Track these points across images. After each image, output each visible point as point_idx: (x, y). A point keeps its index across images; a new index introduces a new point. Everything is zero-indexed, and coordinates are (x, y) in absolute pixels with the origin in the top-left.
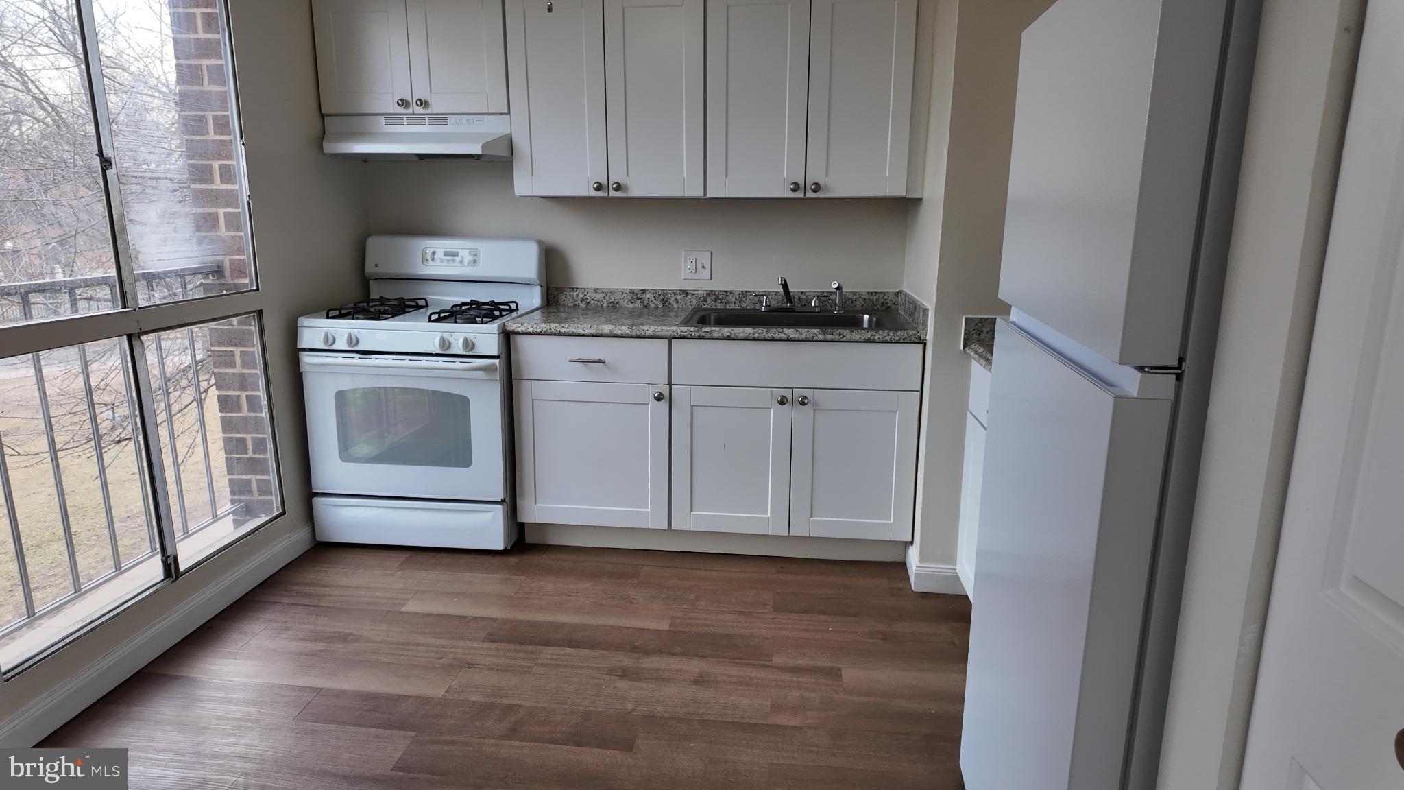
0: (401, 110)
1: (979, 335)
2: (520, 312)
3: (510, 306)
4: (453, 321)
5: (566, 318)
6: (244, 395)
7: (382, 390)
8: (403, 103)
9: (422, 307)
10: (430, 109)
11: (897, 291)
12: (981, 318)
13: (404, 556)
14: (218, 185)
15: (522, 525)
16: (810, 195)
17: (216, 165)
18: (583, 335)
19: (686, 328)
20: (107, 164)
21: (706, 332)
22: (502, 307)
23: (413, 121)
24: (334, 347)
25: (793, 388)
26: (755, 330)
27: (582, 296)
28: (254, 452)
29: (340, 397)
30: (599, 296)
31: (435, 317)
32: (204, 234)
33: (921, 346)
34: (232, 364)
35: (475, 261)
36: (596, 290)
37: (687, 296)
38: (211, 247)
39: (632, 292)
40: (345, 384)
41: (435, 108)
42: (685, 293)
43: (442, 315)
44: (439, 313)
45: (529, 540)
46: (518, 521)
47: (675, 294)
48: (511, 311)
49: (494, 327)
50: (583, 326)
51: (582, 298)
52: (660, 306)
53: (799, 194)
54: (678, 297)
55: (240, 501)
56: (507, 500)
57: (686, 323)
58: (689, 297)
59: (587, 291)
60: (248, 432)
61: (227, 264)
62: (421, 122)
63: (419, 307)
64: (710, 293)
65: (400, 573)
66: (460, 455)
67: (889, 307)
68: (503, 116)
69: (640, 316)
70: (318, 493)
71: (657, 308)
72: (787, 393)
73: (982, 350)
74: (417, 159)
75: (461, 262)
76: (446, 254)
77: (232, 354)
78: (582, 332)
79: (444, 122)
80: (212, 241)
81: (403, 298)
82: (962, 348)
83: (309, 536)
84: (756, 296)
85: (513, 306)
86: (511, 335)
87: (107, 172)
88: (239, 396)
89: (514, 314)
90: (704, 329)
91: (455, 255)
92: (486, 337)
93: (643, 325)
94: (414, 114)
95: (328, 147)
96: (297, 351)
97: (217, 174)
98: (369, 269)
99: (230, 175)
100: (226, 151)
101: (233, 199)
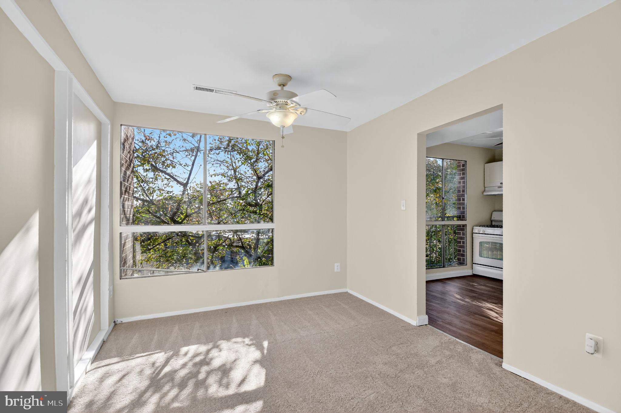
0: (501, 185)
6: (462, 241)
8: (501, 183)
14: (461, 202)
17: (462, 198)
24: (480, 233)
29: (481, 243)
32: (458, 210)
38: (458, 212)
40: (481, 240)
61: (462, 216)
70: (474, 263)
83: (472, 272)
95: (485, 194)
96: (473, 233)
97: (461, 199)
98: (493, 219)
99: (464, 200)
100: (463, 195)
101: (463, 204)
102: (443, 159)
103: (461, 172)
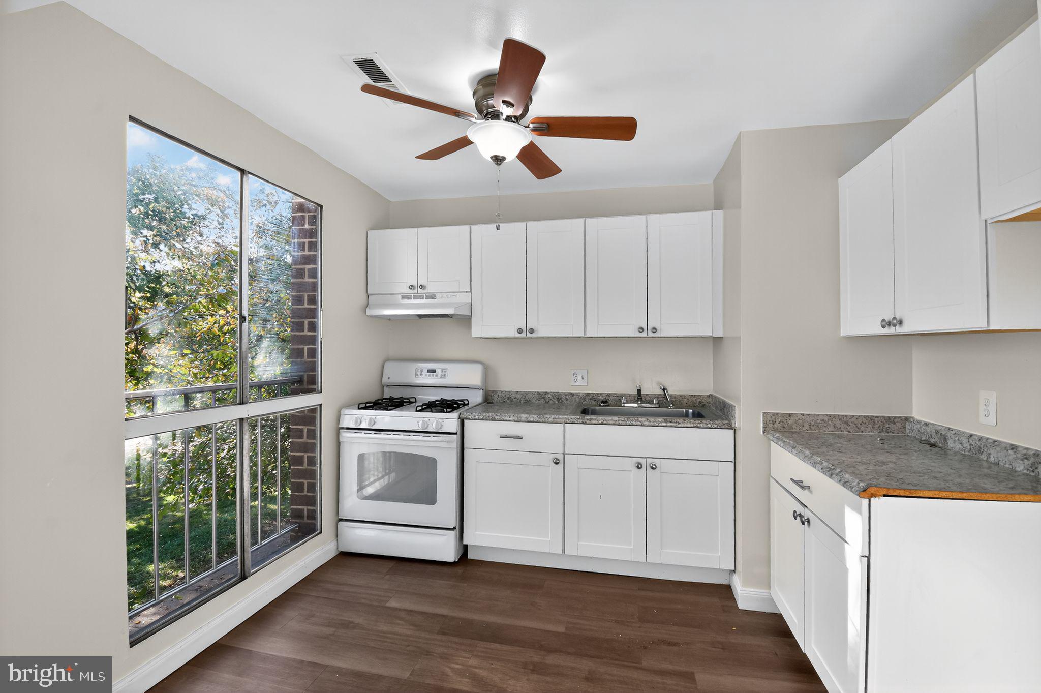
0: (411, 291)
1: (774, 424)
2: (470, 406)
3: (464, 402)
4: (430, 411)
5: (498, 410)
6: (306, 455)
7: (388, 454)
8: (412, 287)
9: (413, 402)
10: (427, 289)
11: (709, 394)
12: (774, 413)
13: (391, 564)
14: (306, 333)
15: (466, 547)
16: (651, 334)
17: (306, 322)
18: (509, 421)
19: (574, 417)
20: (243, 319)
21: (587, 419)
22: (460, 403)
23: (416, 297)
24: (361, 427)
25: (646, 458)
26: (620, 419)
27: (509, 396)
28: (308, 492)
29: (361, 457)
30: (518, 396)
31: (419, 408)
32: (294, 360)
33: (732, 431)
34: (301, 437)
35: (445, 375)
36: (517, 392)
37: (573, 396)
38: (296, 367)
39: (539, 393)
40: (364, 450)
41: (430, 289)
42: (572, 394)
43: (424, 407)
44: (422, 406)
45: (471, 556)
46: (464, 543)
47: (566, 395)
48: (464, 405)
49: (455, 415)
50: (509, 415)
51: (508, 398)
52: (557, 402)
53: (644, 334)
54: (567, 397)
55: (296, 523)
56: (457, 528)
57: (574, 414)
58: (574, 396)
59: (511, 393)
60: (306, 479)
61: (305, 378)
62: (421, 297)
63: (411, 403)
64: (588, 394)
65: (387, 577)
66: (428, 497)
67: (705, 405)
68: (467, 293)
69: (544, 408)
70: (342, 519)
71: (554, 403)
72: (643, 461)
73: (778, 435)
74: (417, 318)
75: (436, 376)
76: (429, 371)
77: (302, 430)
78: (508, 419)
79: (434, 297)
80: (297, 364)
81: (402, 397)
82: (762, 433)
83: (335, 547)
84: (617, 397)
85: (466, 402)
86: (465, 420)
87: (243, 324)
88: (303, 456)
89: (466, 407)
90: (586, 418)
91: (434, 371)
92: (450, 421)
93: (546, 414)
94: (417, 293)
95: (370, 312)
96: (339, 429)
97: (306, 326)
98: (385, 380)
99: (313, 327)
100: (313, 314)
101: (313, 340)
102: (243, 172)
103: (306, 241)
